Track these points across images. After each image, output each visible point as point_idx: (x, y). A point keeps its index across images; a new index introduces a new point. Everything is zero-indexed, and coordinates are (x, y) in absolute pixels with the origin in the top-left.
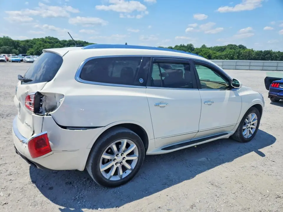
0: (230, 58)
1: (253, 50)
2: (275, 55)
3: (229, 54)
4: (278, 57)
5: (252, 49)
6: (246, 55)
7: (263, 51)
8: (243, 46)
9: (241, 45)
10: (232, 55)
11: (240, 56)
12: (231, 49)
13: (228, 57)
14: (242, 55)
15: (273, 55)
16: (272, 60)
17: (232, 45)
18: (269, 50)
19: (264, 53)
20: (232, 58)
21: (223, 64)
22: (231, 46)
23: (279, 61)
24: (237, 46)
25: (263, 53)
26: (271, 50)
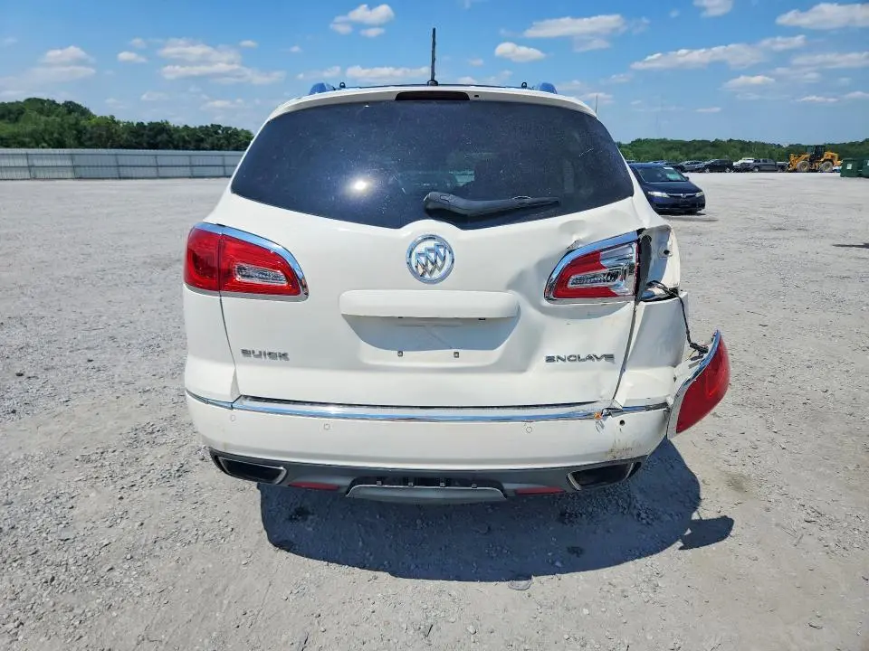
0: (51, 143)
1: (116, 119)
2: (179, 136)
3: (45, 130)
4: (190, 142)
5: (112, 117)
6: (100, 134)
7: (146, 124)
8: (79, 106)
9: (70, 102)
10: (56, 135)
11: (84, 138)
12: (41, 112)
13: (43, 139)
14: (88, 136)
15: (176, 136)
16: (176, 148)
17: (42, 101)
18: (160, 121)
19: (150, 130)
20: (61, 145)
21: (30, 164)
22: (40, 106)
23: (192, 152)
24: (58, 105)
25: (147, 129)
26: (167, 122)
